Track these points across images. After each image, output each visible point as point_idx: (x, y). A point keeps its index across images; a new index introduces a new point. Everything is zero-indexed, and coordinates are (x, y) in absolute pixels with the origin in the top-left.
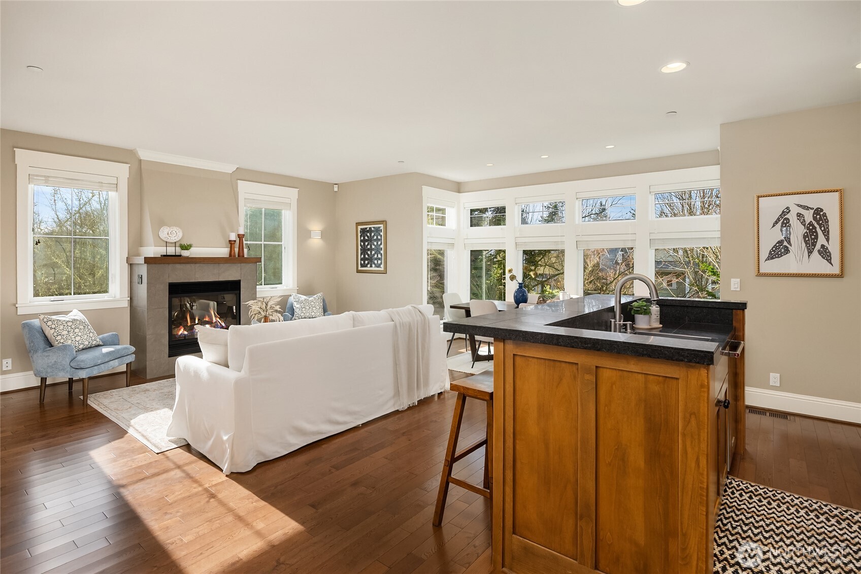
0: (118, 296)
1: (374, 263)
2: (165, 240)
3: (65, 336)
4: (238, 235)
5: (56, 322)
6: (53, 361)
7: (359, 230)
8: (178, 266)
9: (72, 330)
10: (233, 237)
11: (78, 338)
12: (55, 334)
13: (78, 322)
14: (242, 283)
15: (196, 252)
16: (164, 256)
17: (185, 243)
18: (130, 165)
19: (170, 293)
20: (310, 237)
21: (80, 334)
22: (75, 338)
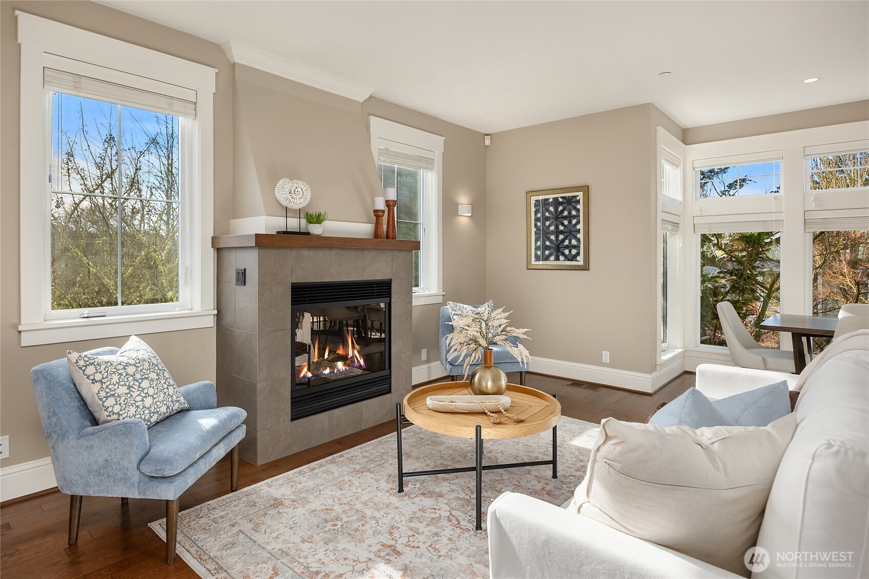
0: (197, 308)
1: (563, 254)
2: (285, 203)
3: (123, 399)
4: (387, 201)
5: (103, 367)
6: (101, 461)
7: (533, 202)
8: (306, 253)
9: (137, 383)
10: (380, 205)
11: (148, 402)
12: (103, 394)
13: (146, 365)
14: (393, 285)
15: (331, 227)
16: (284, 233)
17: (313, 211)
18: (217, 71)
19: (294, 302)
20: (457, 215)
21: (151, 392)
22: (143, 400)
